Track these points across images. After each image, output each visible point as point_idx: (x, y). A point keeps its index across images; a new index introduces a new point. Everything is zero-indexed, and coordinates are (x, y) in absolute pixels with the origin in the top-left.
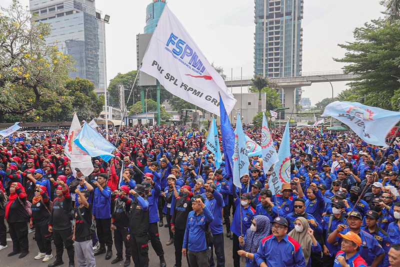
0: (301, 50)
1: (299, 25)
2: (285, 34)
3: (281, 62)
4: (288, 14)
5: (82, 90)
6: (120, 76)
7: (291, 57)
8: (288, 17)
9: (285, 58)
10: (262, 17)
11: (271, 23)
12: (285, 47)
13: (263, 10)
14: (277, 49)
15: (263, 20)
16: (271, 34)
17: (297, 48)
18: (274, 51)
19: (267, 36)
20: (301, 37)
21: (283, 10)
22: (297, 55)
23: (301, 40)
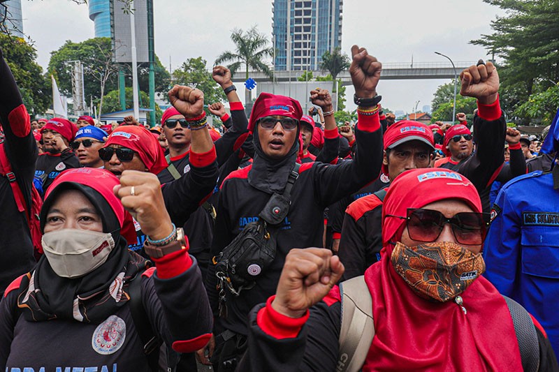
0: (340, 34)
2: (319, 7)
3: (313, 50)
5: (12, 58)
6: (69, 45)
7: (327, 42)
9: (318, 43)
12: (319, 27)
17: (335, 30)
18: (303, 33)
19: (292, 8)
20: (341, 14)
22: (335, 40)
23: (341, 19)
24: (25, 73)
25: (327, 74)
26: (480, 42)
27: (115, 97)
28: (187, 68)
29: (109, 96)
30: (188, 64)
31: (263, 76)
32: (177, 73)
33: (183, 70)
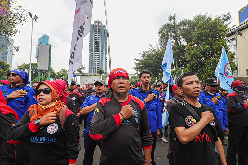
1: (106, 56)
4: (102, 51)
8: (102, 52)
10: (92, 51)
11: (96, 53)
13: (93, 48)
14: (98, 63)
15: (93, 52)
16: (96, 57)
21: (100, 50)
24: (5, 72)
25: (99, 74)
26: (134, 68)
27: (37, 79)
28: (61, 72)
29: (35, 79)
30: (61, 71)
31: (82, 75)
32: (58, 73)
33: (60, 73)
